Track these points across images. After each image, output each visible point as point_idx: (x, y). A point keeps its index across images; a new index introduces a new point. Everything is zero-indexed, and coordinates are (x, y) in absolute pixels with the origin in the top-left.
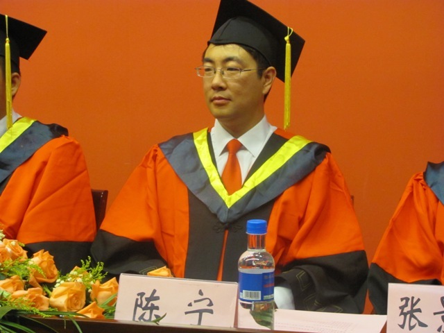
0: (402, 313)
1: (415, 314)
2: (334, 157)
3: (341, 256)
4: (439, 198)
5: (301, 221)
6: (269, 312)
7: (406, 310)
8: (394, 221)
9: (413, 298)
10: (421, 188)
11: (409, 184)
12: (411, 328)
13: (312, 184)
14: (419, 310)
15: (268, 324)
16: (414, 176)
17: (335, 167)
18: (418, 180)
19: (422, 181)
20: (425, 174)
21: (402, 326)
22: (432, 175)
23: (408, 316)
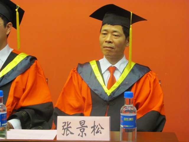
0: (63, 129)
1: (69, 129)
2: (39, 62)
3: (42, 105)
4: (83, 79)
5: (24, 90)
6: (4, 131)
7: (65, 127)
8: (64, 89)
9: (68, 122)
10: (75, 74)
11: (71, 73)
12: (67, 135)
13: (29, 74)
14: (70, 127)
15: (4, 136)
16: (72, 69)
17: (39, 66)
18: (74, 71)
19: (76, 71)
20: (77, 68)
21: (63, 134)
22: (80, 69)
23: (66, 130)
